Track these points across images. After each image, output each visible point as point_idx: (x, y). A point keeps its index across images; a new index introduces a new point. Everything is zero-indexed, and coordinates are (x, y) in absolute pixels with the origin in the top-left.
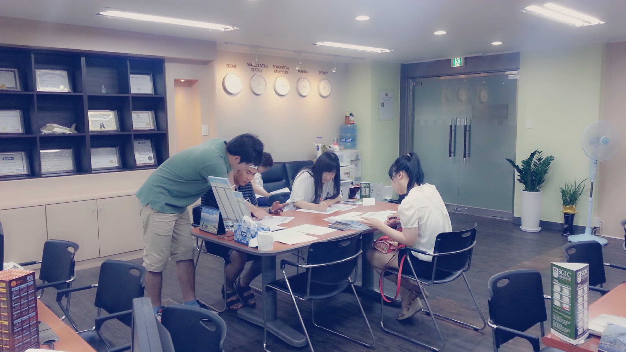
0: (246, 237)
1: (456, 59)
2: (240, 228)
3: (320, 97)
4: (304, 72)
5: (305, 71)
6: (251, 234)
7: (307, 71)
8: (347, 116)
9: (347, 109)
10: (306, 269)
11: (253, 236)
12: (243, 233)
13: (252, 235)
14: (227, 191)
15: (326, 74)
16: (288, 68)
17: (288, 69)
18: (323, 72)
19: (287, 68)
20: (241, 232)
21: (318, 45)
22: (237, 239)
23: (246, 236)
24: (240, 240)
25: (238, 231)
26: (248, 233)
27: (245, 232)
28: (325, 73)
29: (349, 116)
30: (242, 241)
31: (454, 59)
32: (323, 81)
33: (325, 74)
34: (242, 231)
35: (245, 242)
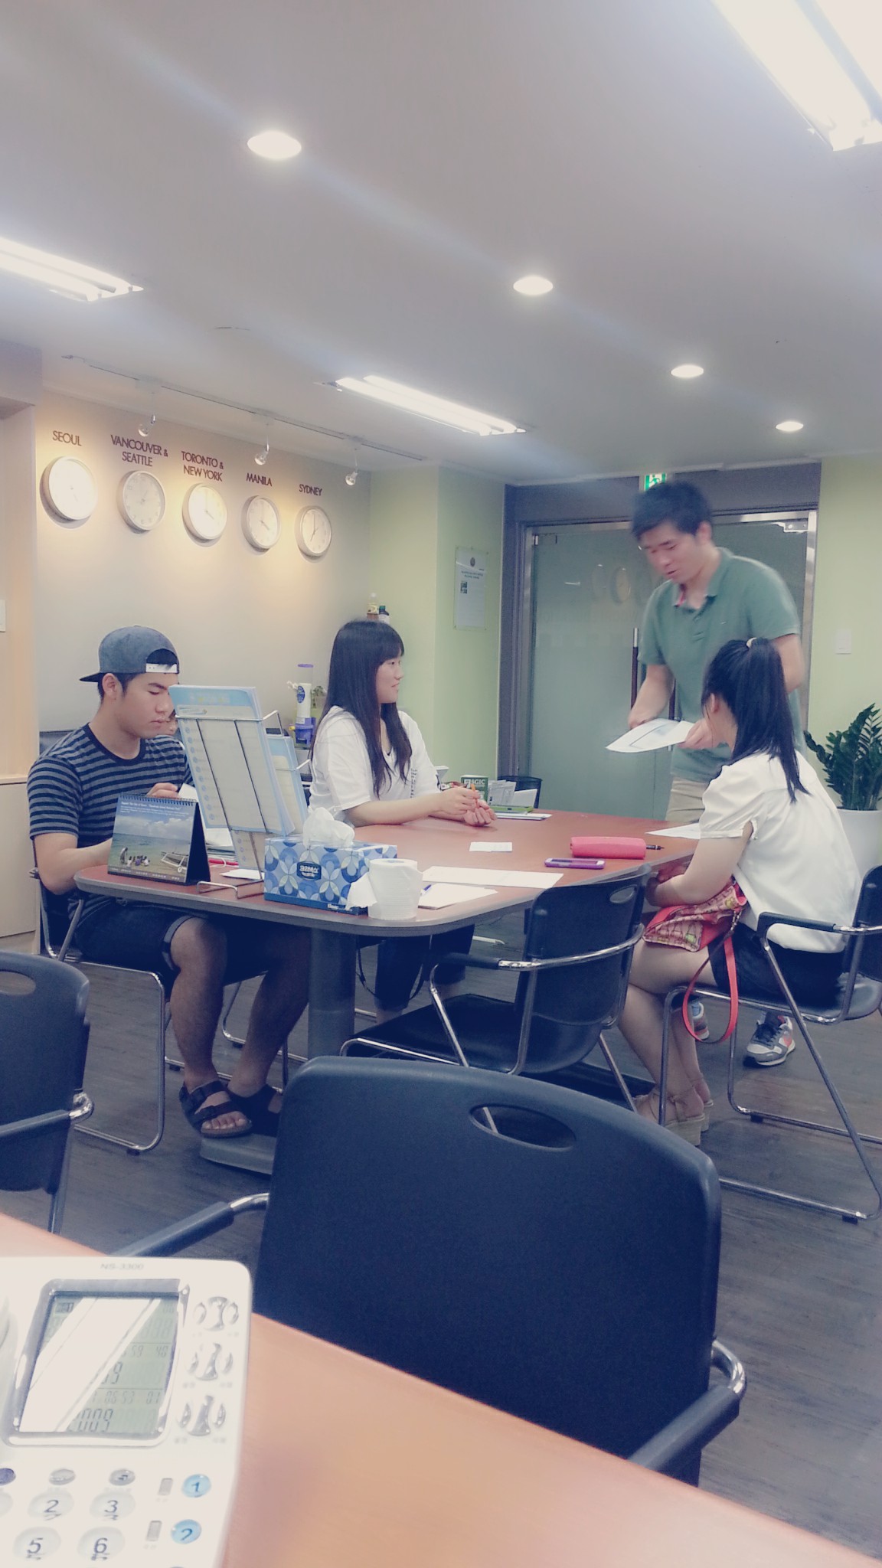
0: (317, 881)
1: (654, 476)
2: (294, 854)
3: (301, 556)
4: (263, 481)
5: (264, 478)
6: (343, 866)
7: (270, 480)
8: (371, 612)
9: (374, 595)
10: (519, 973)
11: (352, 873)
12: (303, 868)
13: (344, 872)
14: (247, 731)
15: (318, 493)
16: (221, 463)
17: (222, 467)
18: (311, 489)
19: (219, 464)
20: (296, 864)
21: (341, 387)
22: (276, 891)
23: (319, 876)
24: (289, 891)
25: (281, 862)
26: (330, 864)
27: (318, 863)
28: (315, 491)
29: (378, 612)
30: (302, 895)
31: (648, 477)
32: (310, 512)
33: (315, 493)
34: (301, 860)
35: (315, 897)
